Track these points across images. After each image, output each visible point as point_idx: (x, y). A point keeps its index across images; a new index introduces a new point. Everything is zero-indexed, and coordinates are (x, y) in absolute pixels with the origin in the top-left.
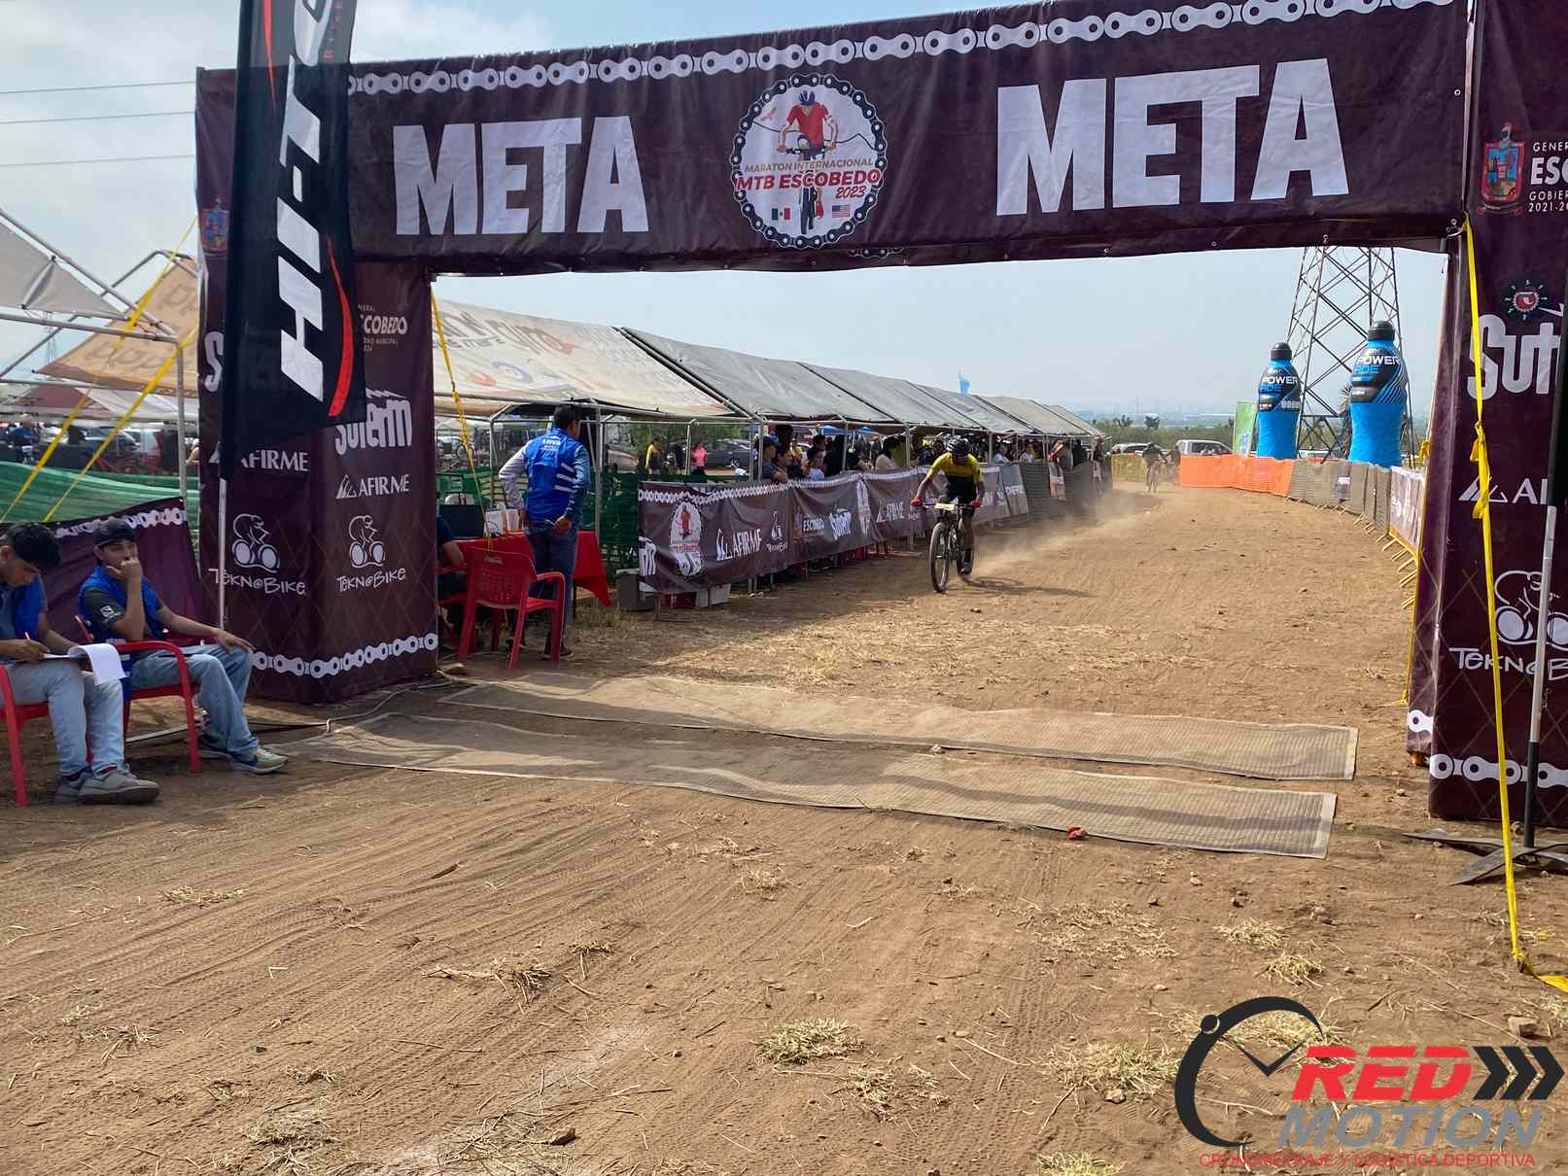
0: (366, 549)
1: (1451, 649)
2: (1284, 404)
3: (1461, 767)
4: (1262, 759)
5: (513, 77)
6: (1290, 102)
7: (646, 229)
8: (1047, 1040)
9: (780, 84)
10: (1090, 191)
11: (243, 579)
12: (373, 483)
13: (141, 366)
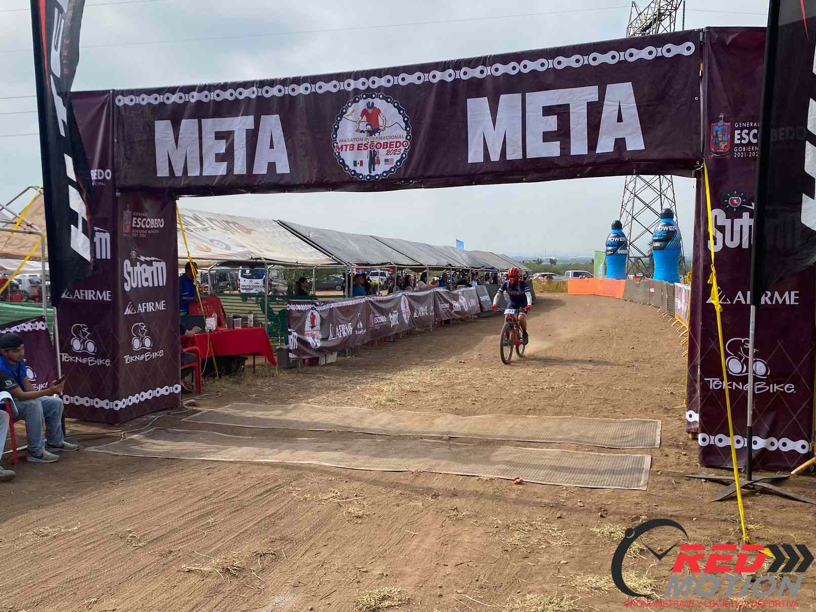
0: (141, 340)
3: (714, 440)
4: (613, 438)
5: (218, 95)
6: (614, 104)
7: (289, 172)
8: (505, 593)
9: (355, 98)
10: (514, 150)
11: (77, 358)
12: (145, 305)
13: (22, 247)
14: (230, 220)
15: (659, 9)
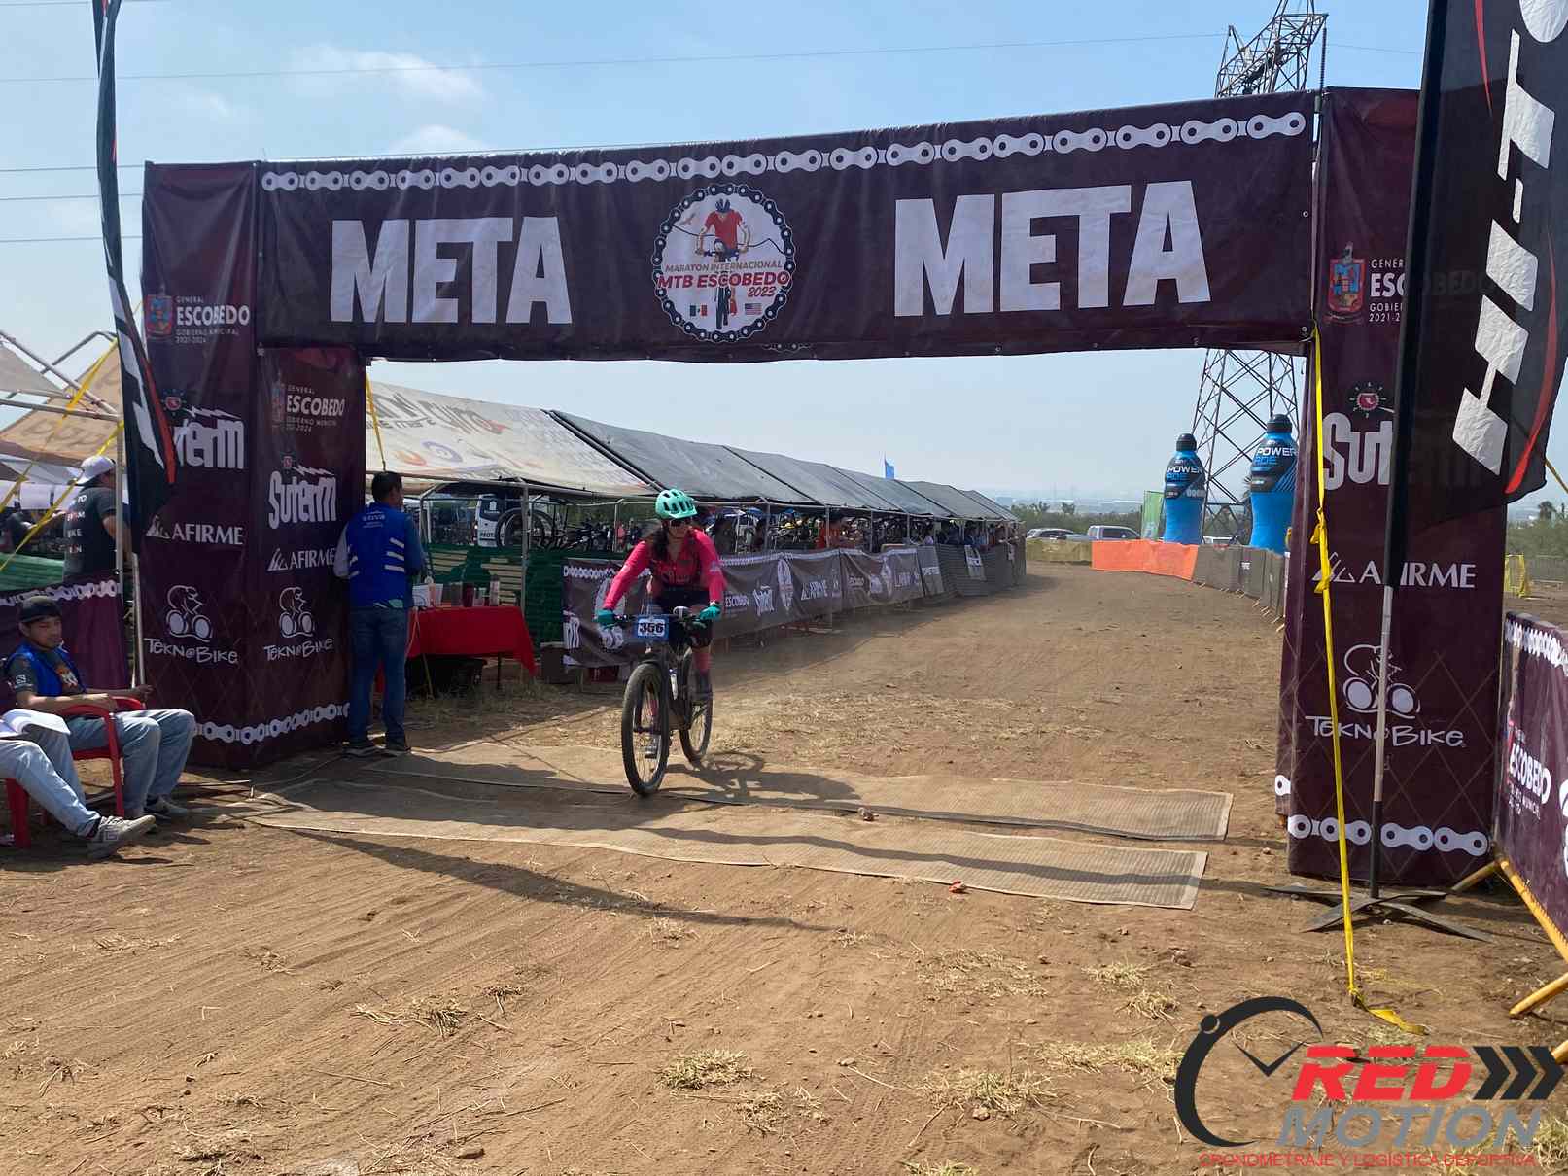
0: (295, 619)
1: (1307, 718)
2: (1190, 492)
3: (1317, 828)
4: (1141, 821)
5: (448, 178)
6: (1159, 217)
7: (570, 321)
8: (923, 1067)
9: (697, 193)
10: (979, 296)
11: (175, 648)
12: (303, 556)
13: (79, 443)
14: (464, 409)
15: (1278, 43)
